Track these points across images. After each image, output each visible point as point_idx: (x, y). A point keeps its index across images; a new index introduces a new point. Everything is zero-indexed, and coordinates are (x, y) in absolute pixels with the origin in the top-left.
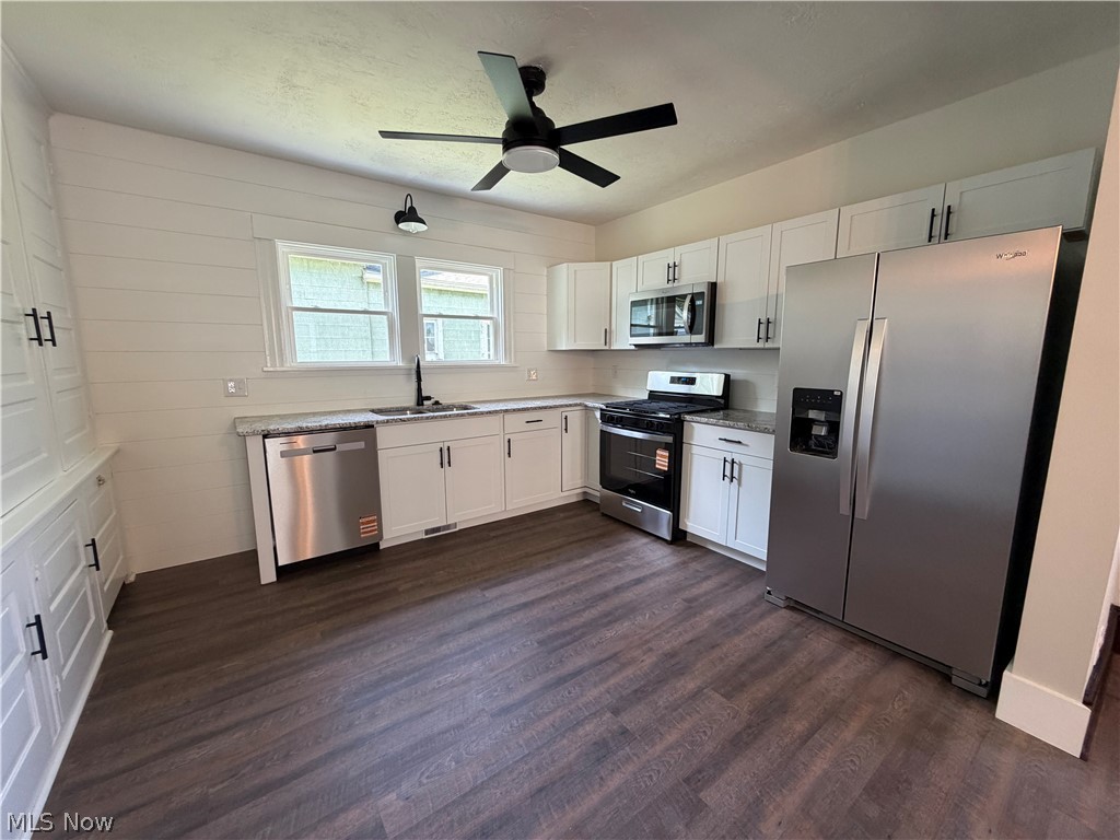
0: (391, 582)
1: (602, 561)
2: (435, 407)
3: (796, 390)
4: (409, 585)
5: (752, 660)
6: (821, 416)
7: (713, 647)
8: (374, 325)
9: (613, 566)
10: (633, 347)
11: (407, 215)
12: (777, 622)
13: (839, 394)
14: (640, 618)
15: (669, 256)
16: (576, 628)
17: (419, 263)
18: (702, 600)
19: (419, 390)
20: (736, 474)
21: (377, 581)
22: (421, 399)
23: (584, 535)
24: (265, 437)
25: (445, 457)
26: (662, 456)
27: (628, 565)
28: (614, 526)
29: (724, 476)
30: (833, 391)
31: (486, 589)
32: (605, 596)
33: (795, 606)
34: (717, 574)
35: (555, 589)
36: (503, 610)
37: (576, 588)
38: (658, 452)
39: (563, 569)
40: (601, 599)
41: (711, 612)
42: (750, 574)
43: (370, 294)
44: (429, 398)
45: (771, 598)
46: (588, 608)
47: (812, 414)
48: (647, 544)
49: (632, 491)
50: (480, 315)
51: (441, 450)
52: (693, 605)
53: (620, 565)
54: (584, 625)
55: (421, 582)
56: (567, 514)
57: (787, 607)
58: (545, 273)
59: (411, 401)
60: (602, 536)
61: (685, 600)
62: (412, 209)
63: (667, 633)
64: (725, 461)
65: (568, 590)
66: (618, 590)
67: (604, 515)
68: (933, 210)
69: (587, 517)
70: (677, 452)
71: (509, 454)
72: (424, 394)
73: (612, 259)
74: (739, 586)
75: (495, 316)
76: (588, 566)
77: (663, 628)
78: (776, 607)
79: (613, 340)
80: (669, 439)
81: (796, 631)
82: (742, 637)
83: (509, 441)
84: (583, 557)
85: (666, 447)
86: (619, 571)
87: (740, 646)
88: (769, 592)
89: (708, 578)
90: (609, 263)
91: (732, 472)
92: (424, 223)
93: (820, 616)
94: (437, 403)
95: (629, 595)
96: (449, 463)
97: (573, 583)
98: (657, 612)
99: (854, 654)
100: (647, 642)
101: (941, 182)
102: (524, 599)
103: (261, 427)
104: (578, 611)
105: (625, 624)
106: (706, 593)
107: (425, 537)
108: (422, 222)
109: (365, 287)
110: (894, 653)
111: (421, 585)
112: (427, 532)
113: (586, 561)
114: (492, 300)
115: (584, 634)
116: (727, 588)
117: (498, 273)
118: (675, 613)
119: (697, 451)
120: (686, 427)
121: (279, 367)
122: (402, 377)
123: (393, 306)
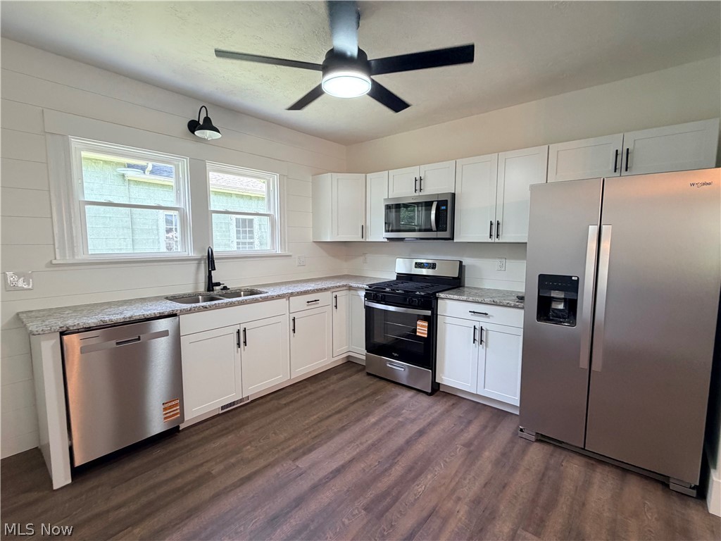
0: (202, 465)
1: (385, 417)
2: (224, 292)
3: (541, 276)
4: (221, 467)
5: (538, 493)
6: (560, 295)
7: (504, 487)
8: (134, 216)
9: (396, 421)
10: (386, 240)
11: (201, 125)
12: (537, 454)
13: (576, 278)
14: (437, 468)
15: (415, 172)
16: (391, 487)
17: (209, 165)
18: (476, 443)
19: (210, 277)
20: (484, 339)
21: (187, 465)
22: (211, 285)
23: (360, 395)
24: (62, 334)
25: (241, 338)
26: (422, 326)
27: (407, 419)
28: (382, 383)
29: (474, 340)
30: (571, 277)
31: (296, 459)
32: (400, 451)
33: (542, 439)
34: (475, 418)
35: (358, 450)
36: (320, 480)
37: (374, 446)
38: (418, 322)
39: (357, 429)
40: (399, 454)
41: (487, 454)
42: (497, 414)
43: (131, 190)
44: (218, 284)
45: (524, 435)
46: (391, 466)
47: (555, 294)
48: (411, 397)
49: (396, 355)
50: (230, 210)
51: (238, 332)
52: (472, 448)
53: (400, 419)
54: (396, 484)
55: (233, 460)
56: (339, 376)
57: (537, 440)
58: (311, 181)
59: (202, 288)
60: (375, 393)
61: (464, 445)
62: (207, 120)
63: (465, 479)
64: (475, 328)
65: (369, 449)
66: (409, 443)
67: (369, 374)
68: (617, 151)
69: (356, 377)
70: (432, 322)
71: (294, 330)
72: (214, 281)
73: (366, 171)
74: (495, 427)
75: (272, 213)
76: (375, 424)
77: (460, 475)
78: (529, 442)
79: (368, 234)
80: (428, 313)
81: (552, 462)
82: (520, 473)
83: (294, 320)
84: (368, 415)
85: (425, 318)
86: (401, 425)
87: (522, 482)
88: (521, 430)
89: (470, 422)
90: (364, 175)
91: (480, 336)
92: (219, 132)
93: (563, 445)
94: (225, 288)
95: (420, 447)
96: (245, 342)
97: (370, 442)
98: (447, 460)
99: (598, 474)
100: (454, 491)
101: (620, 132)
102: (335, 465)
103: (59, 324)
104: (386, 470)
105: (429, 477)
106: (476, 437)
107: (221, 412)
108: (217, 131)
109: (126, 184)
110: (624, 469)
111: (234, 465)
112: (223, 408)
113: (372, 419)
114: (269, 200)
115: (400, 494)
116: (488, 429)
117: (276, 177)
118: (462, 459)
119: (448, 320)
120: (440, 301)
121: (69, 260)
122: (193, 265)
123: (186, 203)
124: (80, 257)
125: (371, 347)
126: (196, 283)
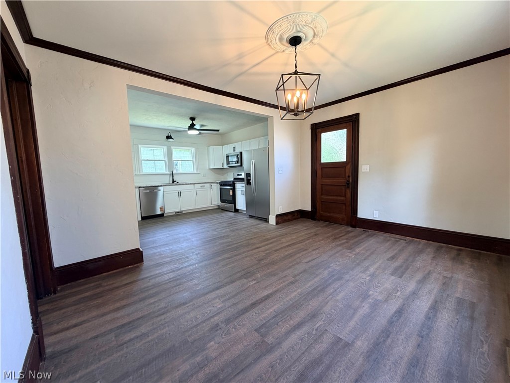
2: (177, 183)
10: (228, 167)
11: (169, 137)
15: (233, 145)
17: (172, 147)
19: (173, 179)
22: (173, 182)
24: (139, 188)
25: (180, 194)
26: (231, 192)
30: (250, 173)
44: (175, 181)
47: (249, 178)
48: (229, 213)
49: (226, 202)
50: (189, 160)
51: (179, 192)
57: (249, 217)
58: (207, 149)
59: (171, 182)
62: (171, 136)
64: (242, 191)
67: (222, 209)
70: (234, 190)
71: (196, 194)
75: (193, 160)
79: (224, 165)
80: (232, 187)
83: (196, 191)
85: (231, 189)
91: (243, 193)
96: (181, 196)
103: (139, 185)
108: (173, 139)
112: (176, 213)
114: (192, 156)
117: (194, 148)
119: (238, 189)
120: (236, 184)
121: (139, 174)
122: (169, 176)
123: (166, 159)
124: (141, 173)
125: (222, 201)
126: (170, 181)
